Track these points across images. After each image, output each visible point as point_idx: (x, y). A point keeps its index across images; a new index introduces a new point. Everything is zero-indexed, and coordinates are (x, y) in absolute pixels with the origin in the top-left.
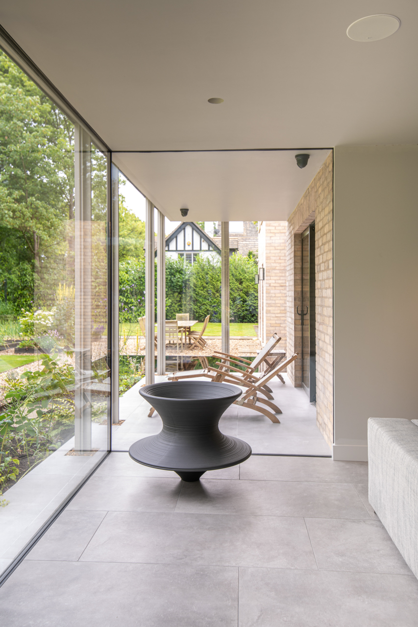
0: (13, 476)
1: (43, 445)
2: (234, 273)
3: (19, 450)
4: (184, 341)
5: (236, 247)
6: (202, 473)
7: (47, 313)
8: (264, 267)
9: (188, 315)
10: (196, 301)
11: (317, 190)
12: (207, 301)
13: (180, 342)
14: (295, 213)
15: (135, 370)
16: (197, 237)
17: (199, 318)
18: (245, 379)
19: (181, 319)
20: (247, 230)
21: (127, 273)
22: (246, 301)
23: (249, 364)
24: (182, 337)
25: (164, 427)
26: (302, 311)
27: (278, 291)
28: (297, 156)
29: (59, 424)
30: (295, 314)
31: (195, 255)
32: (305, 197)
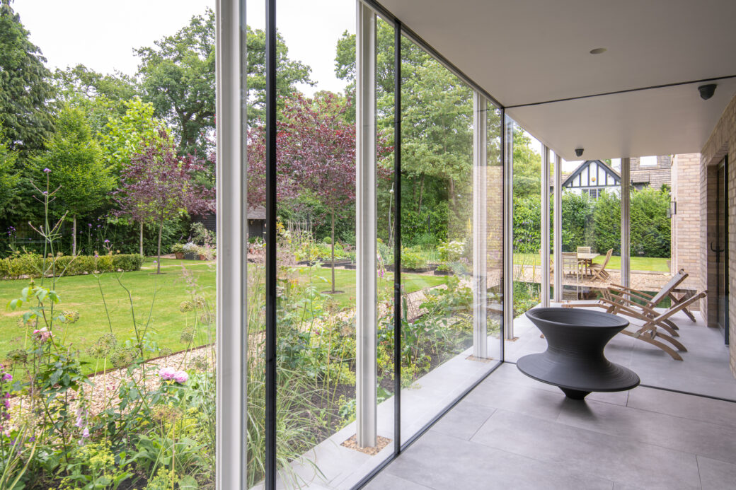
0: (426, 369)
1: (449, 348)
2: (644, 206)
3: (433, 350)
4: (584, 272)
5: (647, 181)
6: (587, 393)
7: (459, 243)
8: (676, 200)
9: (589, 248)
10: (599, 235)
11: (731, 120)
12: (613, 235)
13: (580, 273)
14: (708, 144)
15: (531, 296)
16: (602, 173)
17: (602, 252)
18: (644, 314)
19: (582, 251)
20: (661, 162)
21: (530, 209)
22: (658, 235)
23: (651, 299)
24: (583, 269)
25: (549, 347)
26: (718, 247)
27: (694, 226)
28: (700, 88)
29: (463, 334)
30: (708, 250)
31: (600, 190)
32: (719, 127)
